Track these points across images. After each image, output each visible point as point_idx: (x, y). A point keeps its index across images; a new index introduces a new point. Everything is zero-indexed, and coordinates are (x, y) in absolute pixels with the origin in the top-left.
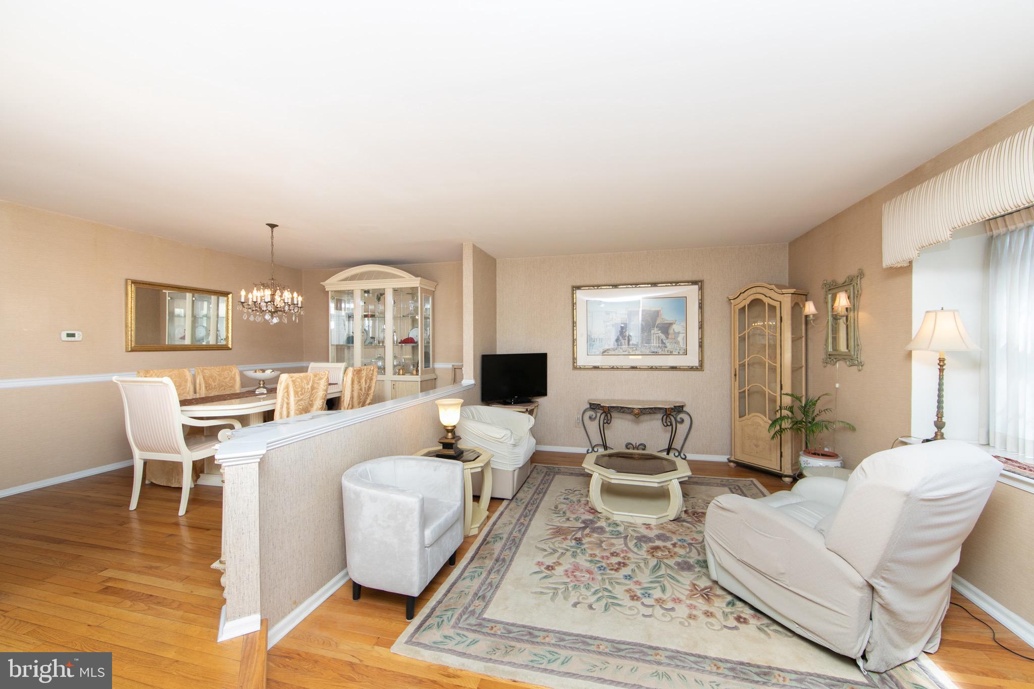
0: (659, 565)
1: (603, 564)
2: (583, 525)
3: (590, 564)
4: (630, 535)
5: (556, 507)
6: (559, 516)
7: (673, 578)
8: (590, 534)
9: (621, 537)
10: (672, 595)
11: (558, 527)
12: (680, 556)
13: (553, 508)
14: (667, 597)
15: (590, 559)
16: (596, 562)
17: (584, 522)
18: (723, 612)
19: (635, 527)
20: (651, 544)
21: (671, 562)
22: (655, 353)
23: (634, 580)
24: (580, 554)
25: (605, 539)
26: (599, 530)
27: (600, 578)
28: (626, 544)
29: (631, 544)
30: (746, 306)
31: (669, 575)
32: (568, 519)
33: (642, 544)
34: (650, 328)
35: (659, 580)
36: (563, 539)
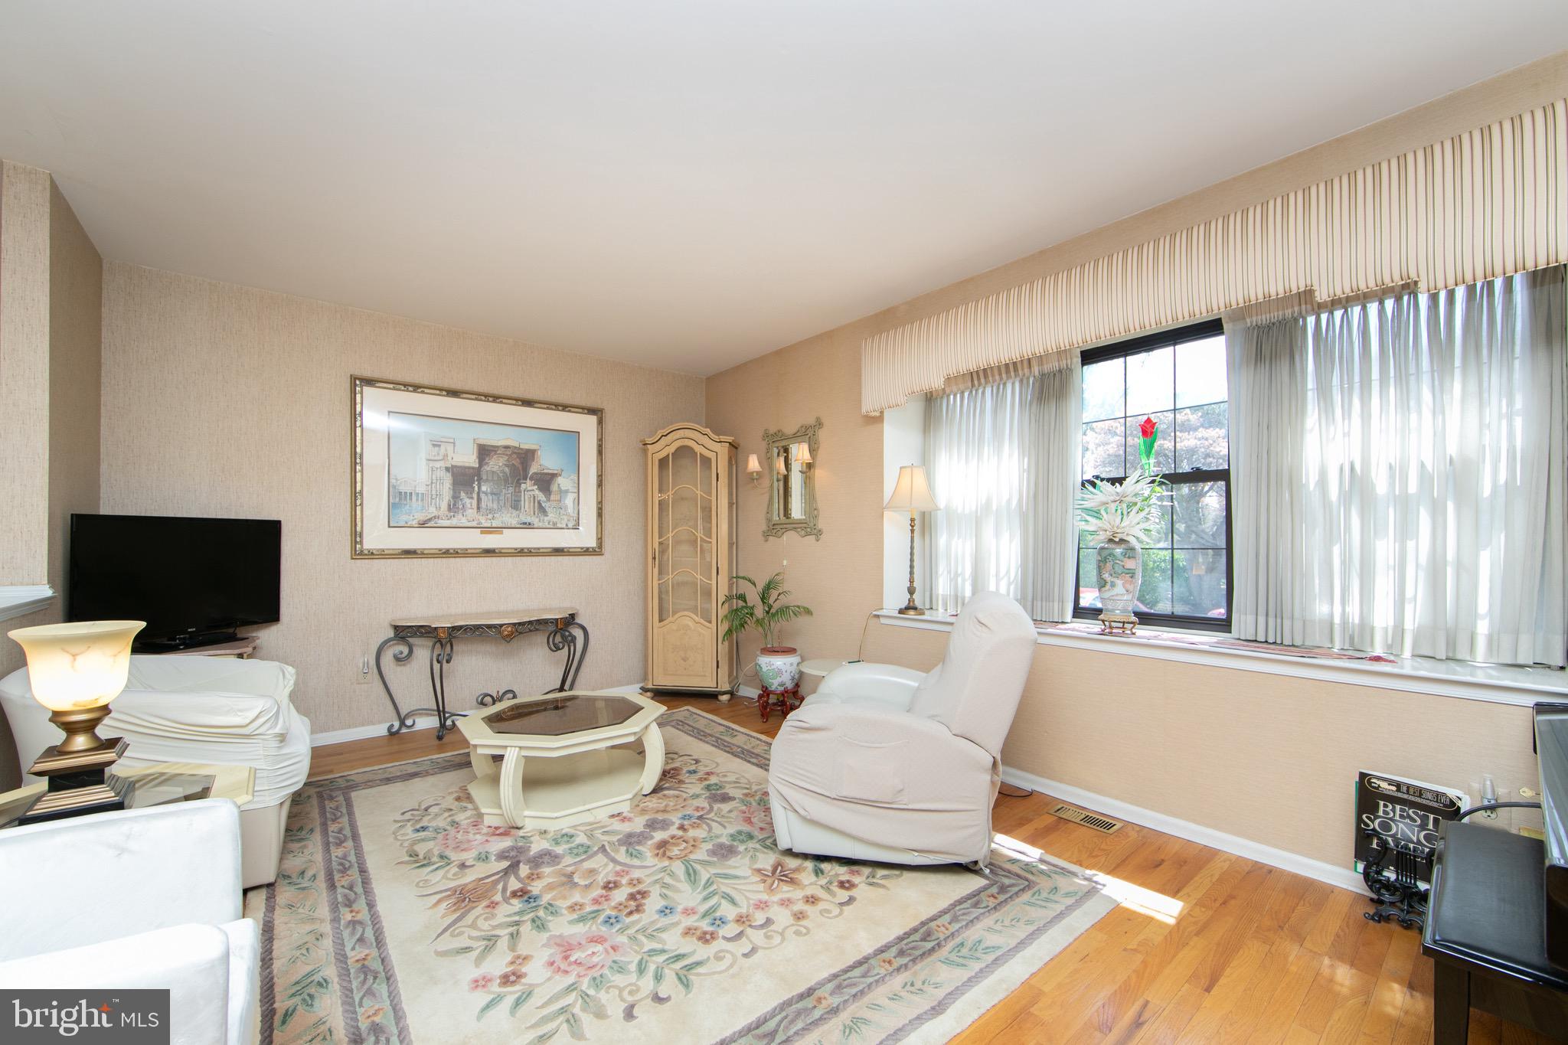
0: (690, 868)
1: (608, 912)
2: (505, 864)
3: (584, 925)
4: (606, 844)
5: (413, 854)
6: (437, 869)
7: (726, 876)
8: (536, 872)
9: (596, 853)
10: (749, 903)
11: (454, 891)
12: (704, 840)
13: (407, 858)
14: (745, 909)
15: (575, 916)
16: (593, 915)
17: (502, 856)
18: (821, 886)
19: (603, 827)
20: (650, 842)
21: (701, 854)
22: (527, 526)
23: (679, 910)
24: (550, 918)
25: (570, 869)
26: (546, 859)
27: (622, 939)
28: (614, 861)
29: (621, 855)
30: (670, 456)
31: (717, 875)
32: (463, 866)
33: (637, 848)
34: (519, 480)
35: (711, 889)
36: (488, 906)
